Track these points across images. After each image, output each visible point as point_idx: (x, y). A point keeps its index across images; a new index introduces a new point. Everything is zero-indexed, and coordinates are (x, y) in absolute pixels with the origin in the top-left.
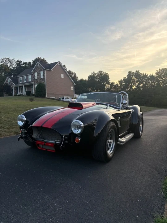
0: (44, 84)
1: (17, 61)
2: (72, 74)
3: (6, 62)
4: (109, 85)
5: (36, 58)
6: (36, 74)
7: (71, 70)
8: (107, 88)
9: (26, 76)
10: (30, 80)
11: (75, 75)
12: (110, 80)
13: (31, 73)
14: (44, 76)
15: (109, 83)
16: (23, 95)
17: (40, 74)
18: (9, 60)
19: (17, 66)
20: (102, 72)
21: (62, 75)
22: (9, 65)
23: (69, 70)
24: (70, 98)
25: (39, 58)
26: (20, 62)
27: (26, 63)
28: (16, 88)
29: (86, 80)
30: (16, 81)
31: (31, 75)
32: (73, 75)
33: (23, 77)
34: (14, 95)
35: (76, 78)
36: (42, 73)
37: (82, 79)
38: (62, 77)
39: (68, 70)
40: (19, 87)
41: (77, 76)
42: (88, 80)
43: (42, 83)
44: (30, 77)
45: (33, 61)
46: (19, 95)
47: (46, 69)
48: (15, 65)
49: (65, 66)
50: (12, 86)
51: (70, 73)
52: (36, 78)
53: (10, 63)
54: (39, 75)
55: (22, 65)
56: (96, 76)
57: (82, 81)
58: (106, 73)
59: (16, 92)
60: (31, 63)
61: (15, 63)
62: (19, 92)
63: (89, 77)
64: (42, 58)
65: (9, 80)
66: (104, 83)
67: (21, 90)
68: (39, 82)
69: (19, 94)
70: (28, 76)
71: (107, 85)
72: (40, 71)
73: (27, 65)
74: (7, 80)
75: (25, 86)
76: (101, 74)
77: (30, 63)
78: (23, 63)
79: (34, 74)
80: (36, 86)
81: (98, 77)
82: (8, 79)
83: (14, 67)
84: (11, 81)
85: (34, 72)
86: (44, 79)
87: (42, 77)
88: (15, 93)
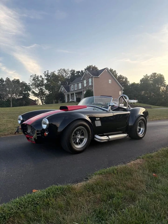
0: (92, 90)
1: (71, 71)
2: (123, 78)
3: (62, 72)
4: (164, 87)
5: (88, 66)
6: (85, 82)
7: (122, 75)
8: (162, 91)
9: (77, 84)
10: (80, 88)
11: (126, 79)
12: (165, 82)
13: (81, 81)
14: (92, 83)
15: (164, 86)
16: (74, 102)
17: (88, 81)
18: (64, 70)
19: (71, 75)
20: (155, 74)
21: (110, 81)
22: (64, 75)
23: (120, 75)
24: (117, 103)
25: (90, 66)
26: (74, 71)
27: (79, 72)
28: (68, 96)
29: (138, 84)
30: (68, 89)
31: (81, 83)
32: (124, 80)
33: (74, 85)
34: (66, 102)
35: (128, 82)
36: (90, 80)
37: (134, 83)
38: (110, 83)
39: (118, 75)
40: (71, 94)
41: (128, 80)
42: (141, 83)
43: (90, 90)
44: (80, 85)
45: (85, 69)
46: (71, 102)
47: (94, 76)
48: (69, 75)
49: (115, 71)
50: (65, 94)
51: (121, 77)
52: (85, 85)
53: (65, 73)
54: (88, 83)
55: (76, 74)
56: (149, 78)
57: (133, 85)
58: (161, 75)
59: (69, 99)
60: (84, 71)
61: (69, 73)
62: (71, 99)
63: (141, 81)
64: (93, 66)
65: (63, 89)
66: (158, 86)
67: (73, 97)
68: (87, 89)
69: (71, 100)
70: (78, 83)
71: (162, 88)
72: (88, 79)
73: (80, 74)
74: (61, 89)
75: (76, 93)
76: (154, 77)
77: (82, 71)
78: (77, 72)
79: (83, 82)
80: (85, 92)
81: (151, 80)
82: (62, 87)
83: (68, 77)
84: (64, 90)
85: (84, 79)
86: (92, 86)
87: (90, 84)
88: (67, 100)
